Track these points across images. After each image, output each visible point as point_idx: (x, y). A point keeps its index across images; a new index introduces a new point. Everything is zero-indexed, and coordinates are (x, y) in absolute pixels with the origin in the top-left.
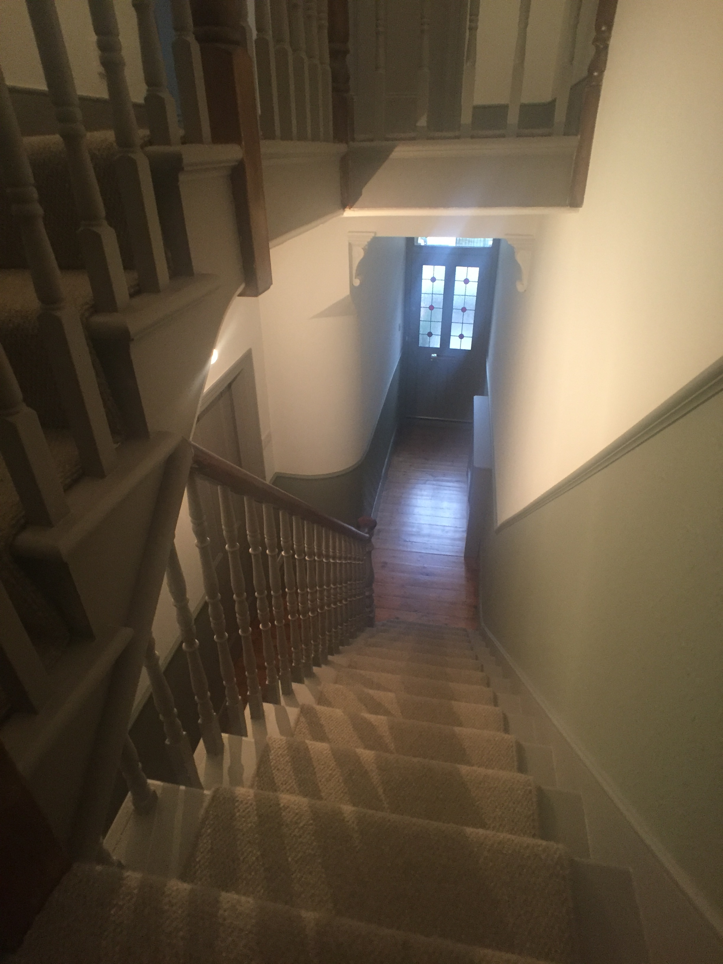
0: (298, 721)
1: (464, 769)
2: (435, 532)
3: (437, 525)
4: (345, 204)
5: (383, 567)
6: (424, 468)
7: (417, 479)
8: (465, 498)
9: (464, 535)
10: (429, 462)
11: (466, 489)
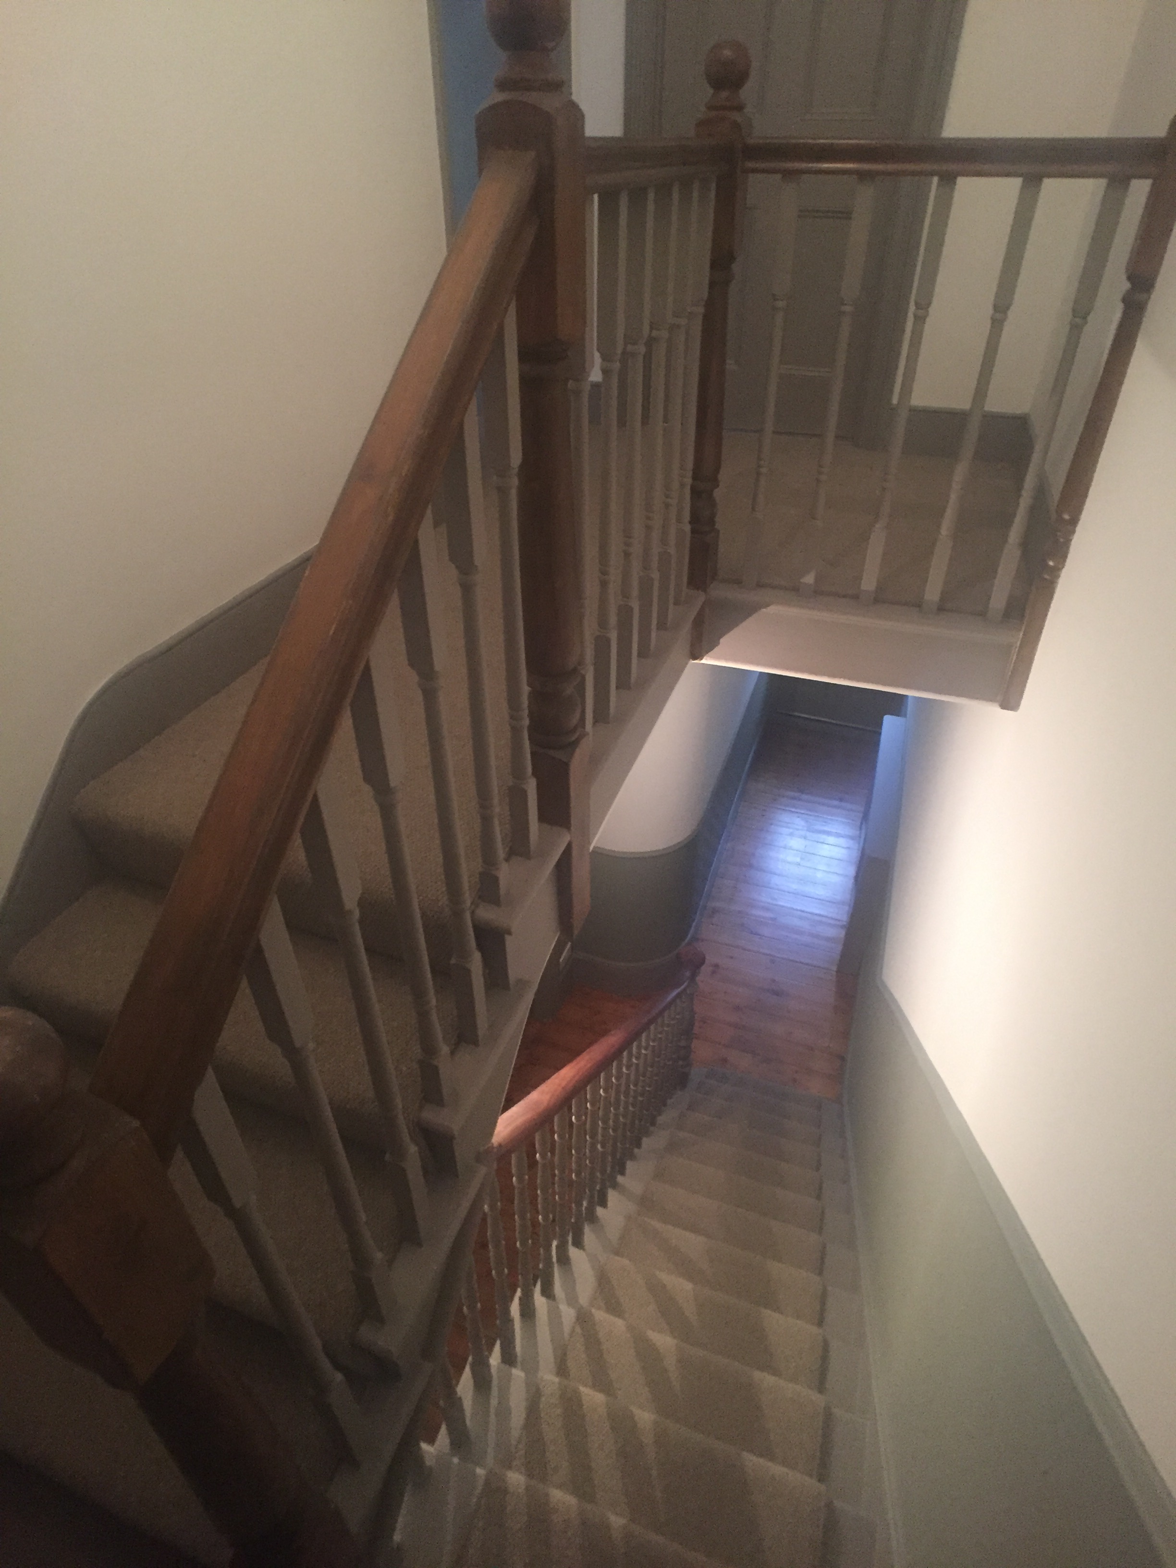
1: (751, 1461)
2: (796, 922)
3: (803, 911)
4: (696, 655)
5: (714, 972)
6: (794, 806)
7: (783, 826)
8: (852, 871)
9: (842, 933)
10: (804, 797)
11: (855, 854)
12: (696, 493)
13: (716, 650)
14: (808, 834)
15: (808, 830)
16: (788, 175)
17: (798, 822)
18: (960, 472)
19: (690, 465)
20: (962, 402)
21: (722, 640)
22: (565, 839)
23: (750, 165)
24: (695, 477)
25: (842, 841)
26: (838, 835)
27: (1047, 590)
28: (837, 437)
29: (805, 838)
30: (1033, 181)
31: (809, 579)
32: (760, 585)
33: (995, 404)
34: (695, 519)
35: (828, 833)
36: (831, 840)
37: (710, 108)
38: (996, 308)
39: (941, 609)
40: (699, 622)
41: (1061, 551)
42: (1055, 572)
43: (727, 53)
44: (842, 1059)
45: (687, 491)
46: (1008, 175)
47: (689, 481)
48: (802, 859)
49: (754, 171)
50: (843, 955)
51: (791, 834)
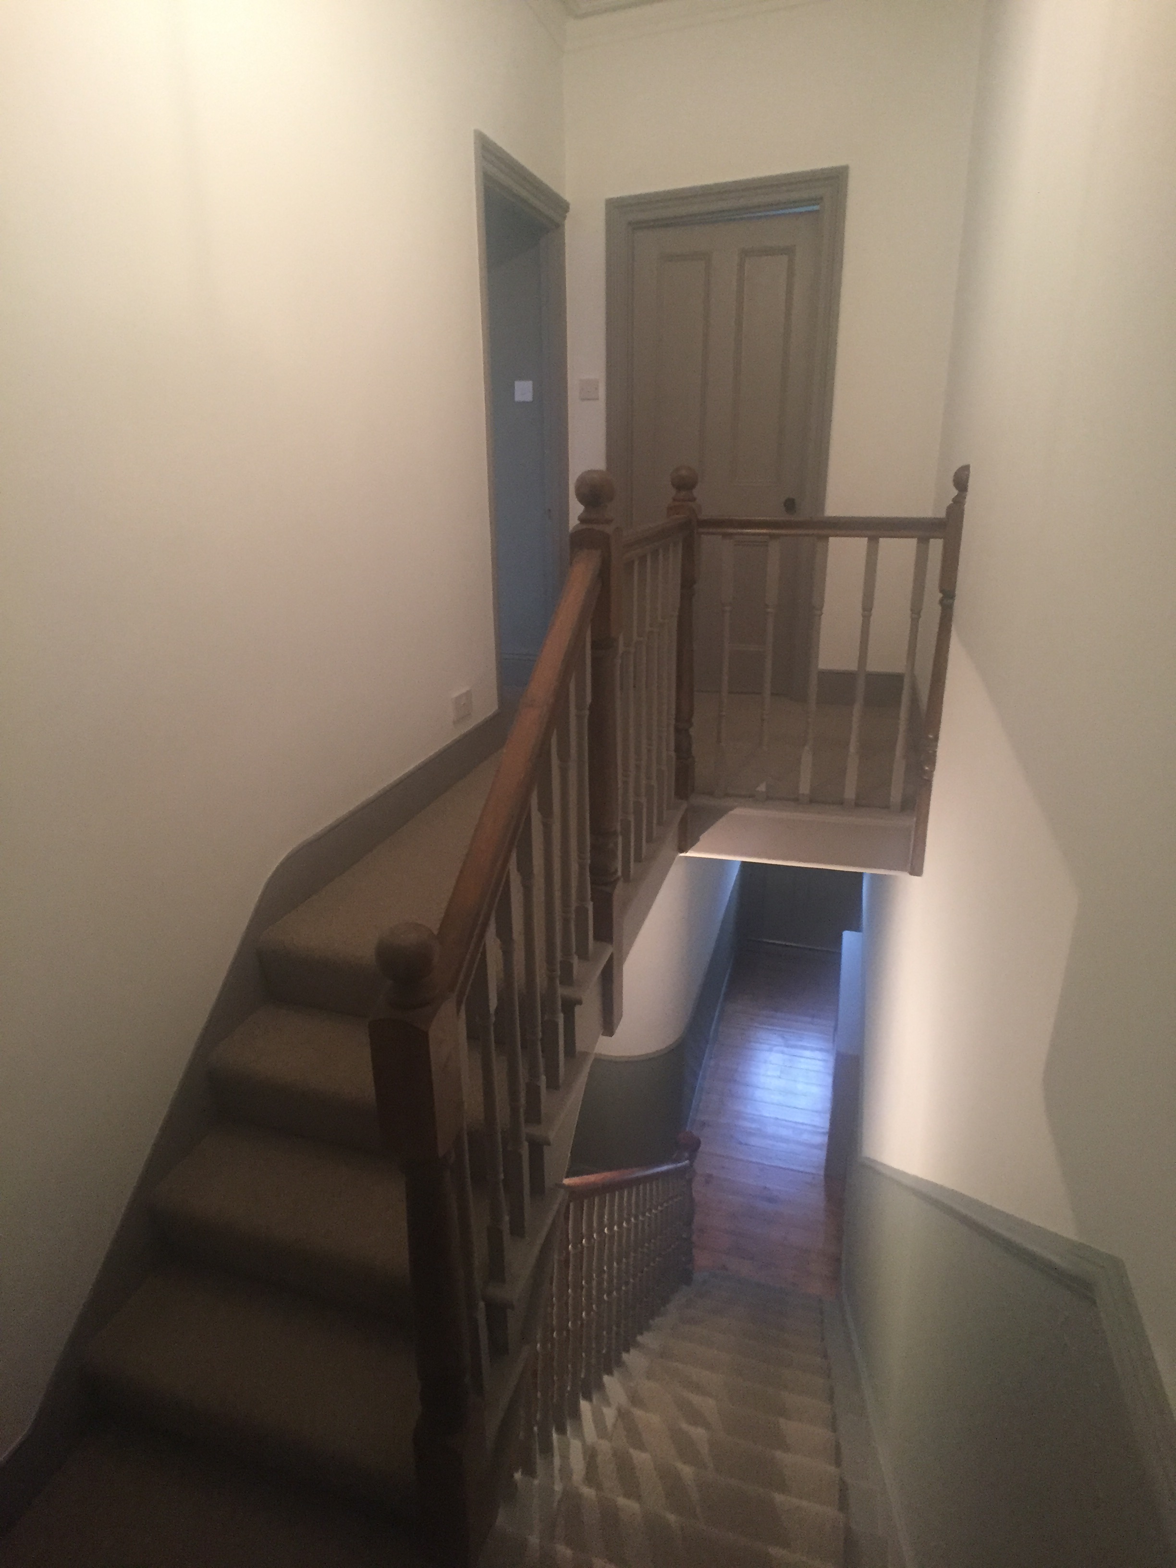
0: (615, 1426)
2: (784, 1132)
3: (786, 1121)
4: (683, 850)
5: (707, 1182)
6: (771, 1025)
7: (761, 1043)
8: (829, 1080)
9: (824, 1139)
10: (779, 1014)
11: (831, 1064)
12: (677, 730)
13: (698, 844)
14: (785, 1049)
15: (788, 1046)
16: (725, 535)
17: (775, 1039)
18: (857, 709)
19: (673, 712)
20: (853, 667)
21: (701, 837)
22: (610, 950)
23: (701, 530)
24: (677, 719)
25: (818, 1055)
26: (812, 1049)
27: (927, 785)
28: (772, 694)
29: (783, 1052)
30: (873, 540)
31: (762, 788)
32: (727, 795)
33: (873, 666)
34: (678, 749)
35: (805, 1048)
36: (807, 1053)
37: (674, 500)
38: (864, 609)
39: (857, 805)
40: (684, 822)
41: (931, 760)
42: (931, 774)
43: (684, 472)
44: (838, 1260)
45: (672, 729)
46: (862, 536)
47: (673, 722)
48: (781, 1072)
49: (703, 533)
50: (829, 1160)
51: (770, 1050)
